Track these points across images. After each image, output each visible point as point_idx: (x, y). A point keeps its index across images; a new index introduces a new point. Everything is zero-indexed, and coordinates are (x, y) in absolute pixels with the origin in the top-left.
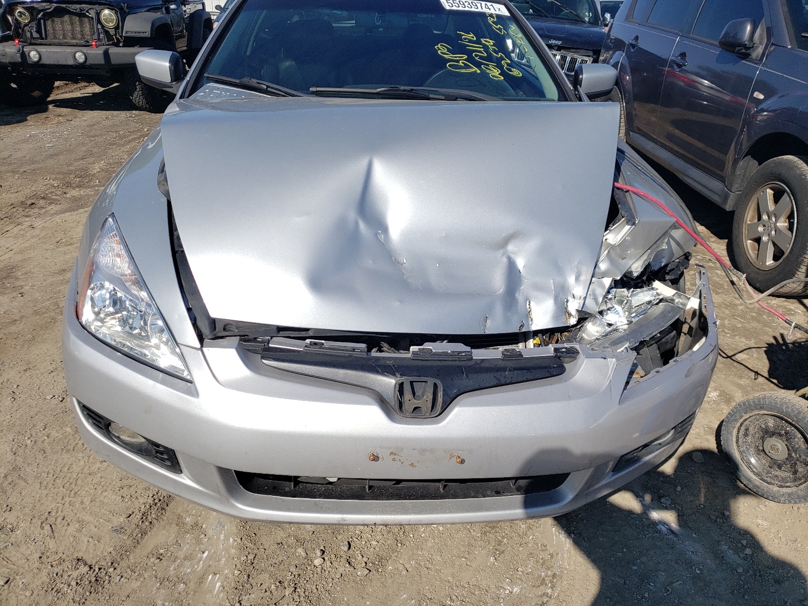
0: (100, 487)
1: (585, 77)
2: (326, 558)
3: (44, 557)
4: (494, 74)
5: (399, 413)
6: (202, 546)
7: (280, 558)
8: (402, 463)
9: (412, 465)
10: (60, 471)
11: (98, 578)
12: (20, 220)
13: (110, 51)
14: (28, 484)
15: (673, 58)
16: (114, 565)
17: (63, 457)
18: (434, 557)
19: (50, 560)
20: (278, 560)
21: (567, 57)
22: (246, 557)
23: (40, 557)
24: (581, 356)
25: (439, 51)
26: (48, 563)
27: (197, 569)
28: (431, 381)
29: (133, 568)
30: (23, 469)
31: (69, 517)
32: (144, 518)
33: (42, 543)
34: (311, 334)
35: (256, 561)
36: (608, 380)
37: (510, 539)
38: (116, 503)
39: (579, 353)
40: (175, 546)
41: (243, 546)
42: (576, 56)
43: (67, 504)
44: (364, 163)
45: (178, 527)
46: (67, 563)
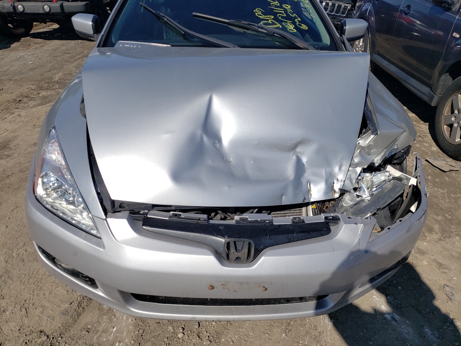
0: (55, 284)
1: (347, 27)
2: (185, 333)
3: (22, 329)
4: (290, 28)
5: (227, 260)
6: (113, 324)
7: (158, 333)
8: (229, 290)
9: (235, 291)
10: (32, 274)
11: (52, 344)
12: (13, 111)
13: (64, 5)
14: (13, 281)
15: (403, 9)
16: (61, 335)
17: (34, 264)
18: (250, 333)
19: (25, 331)
20: (157, 334)
21: (335, 4)
22: (138, 332)
23: (19, 330)
24: (341, 222)
25: (256, 14)
26: (24, 333)
27: (109, 339)
28: (247, 241)
29: (73, 337)
30: (11, 272)
31: (36, 303)
32: (80, 305)
33: (21, 320)
34: (173, 208)
35: (144, 334)
36: (358, 238)
37: (295, 322)
38: (63, 295)
39: (340, 220)
40: (97, 323)
41: (136, 324)
42: (341, 4)
43: (35, 295)
44: (206, 98)
45: (99, 311)
46: (35, 334)
